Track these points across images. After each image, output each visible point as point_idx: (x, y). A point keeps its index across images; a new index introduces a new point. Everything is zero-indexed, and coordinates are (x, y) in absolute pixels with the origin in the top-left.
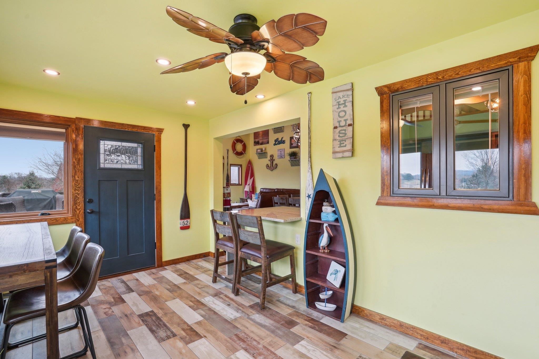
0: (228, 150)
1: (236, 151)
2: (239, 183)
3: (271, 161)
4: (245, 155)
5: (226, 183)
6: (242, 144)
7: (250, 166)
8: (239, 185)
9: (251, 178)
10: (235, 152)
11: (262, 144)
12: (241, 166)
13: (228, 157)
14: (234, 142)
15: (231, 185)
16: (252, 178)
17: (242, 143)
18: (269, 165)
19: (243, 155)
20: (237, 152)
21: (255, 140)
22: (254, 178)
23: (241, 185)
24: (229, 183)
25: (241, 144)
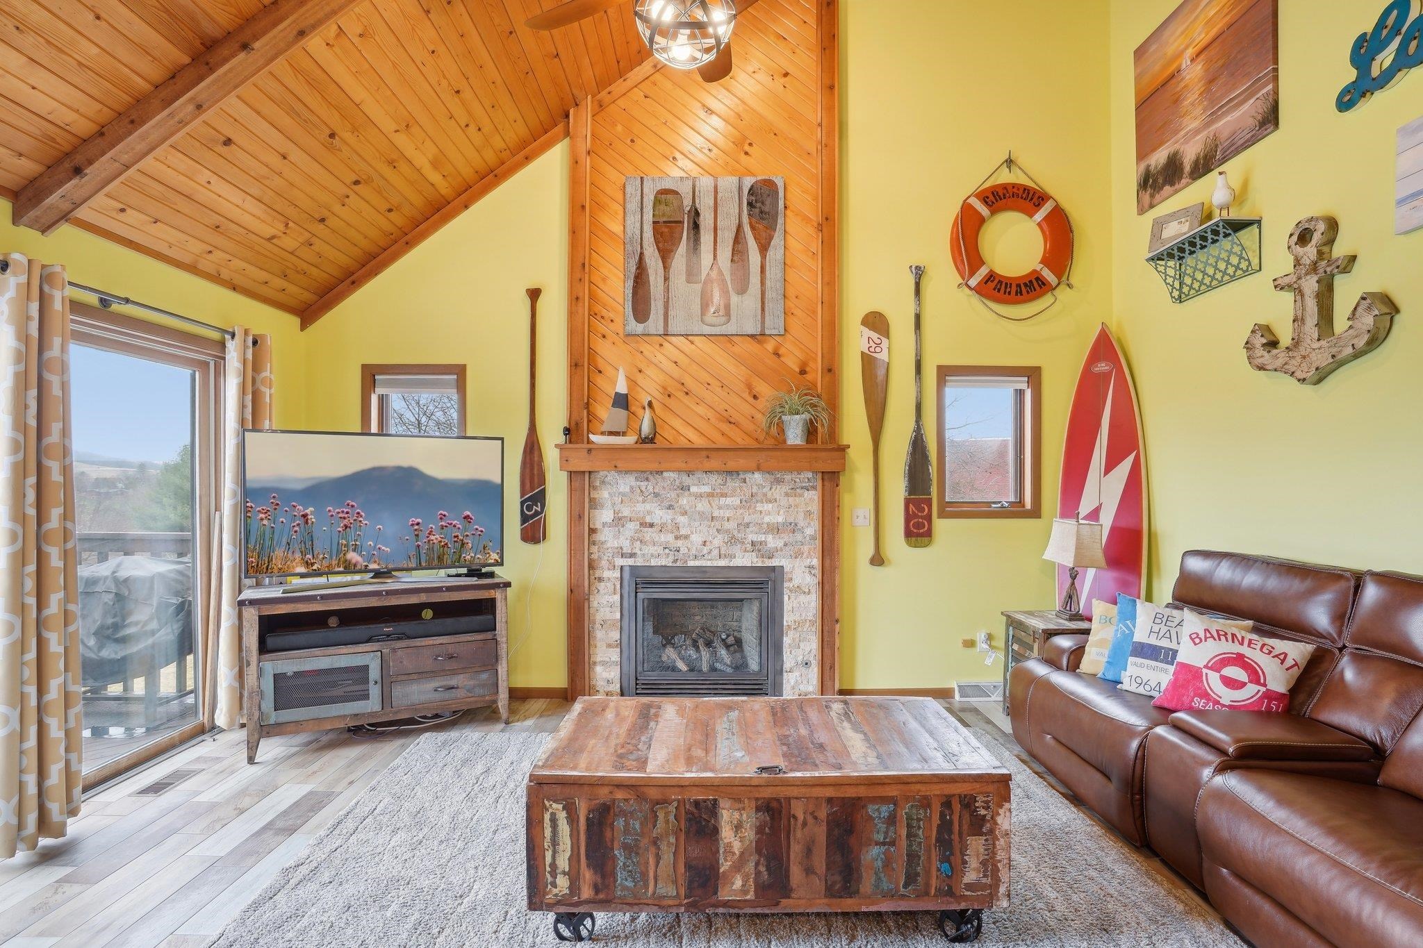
0: (919, 273)
1: (983, 272)
2: (1021, 503)
3: (1311, 285)
4: (1063, 294)
5: (907, 502)
6: (1040, 216)
7: (1107, 376)
8: (1016, 511)
9: (1111, 464)
10: (973, 282)
11: (1203, 166)
12: (1033, 375)
13: (918, 317)
14: (966, 209)
15: (943, 515)
16: (1126, 466)
17: (1038, 206)
18: (1285, 337)
19: (1047, 300)
20: (991, 276)
21: (1143, 166)
22: (1137, 459)
23: (1036, 513)
24: (929, 502)
25: (1031, 216)
